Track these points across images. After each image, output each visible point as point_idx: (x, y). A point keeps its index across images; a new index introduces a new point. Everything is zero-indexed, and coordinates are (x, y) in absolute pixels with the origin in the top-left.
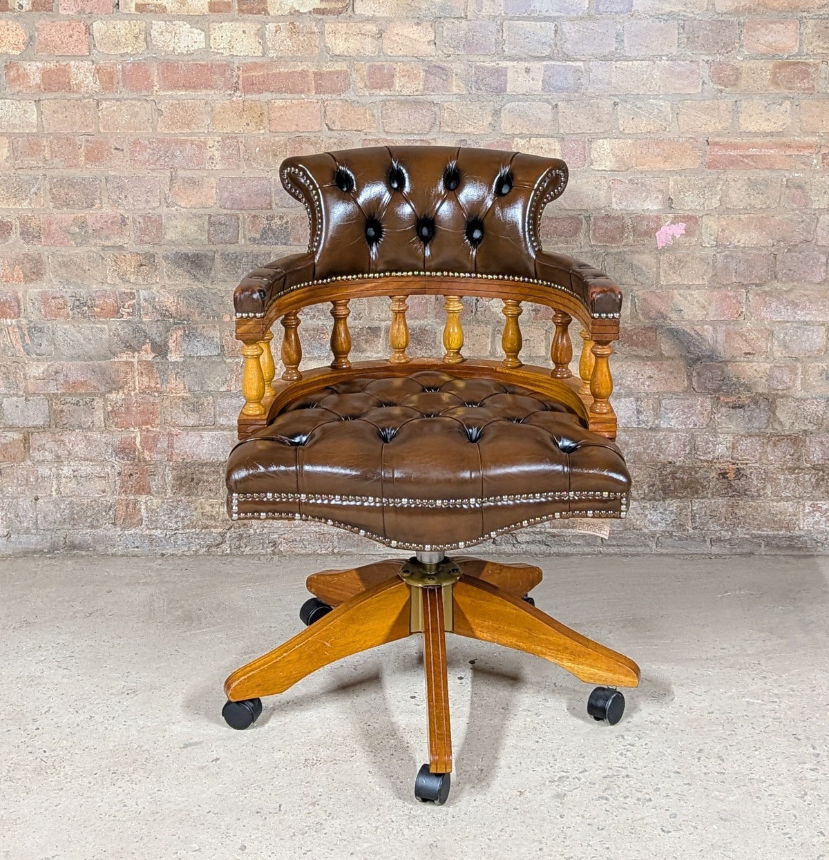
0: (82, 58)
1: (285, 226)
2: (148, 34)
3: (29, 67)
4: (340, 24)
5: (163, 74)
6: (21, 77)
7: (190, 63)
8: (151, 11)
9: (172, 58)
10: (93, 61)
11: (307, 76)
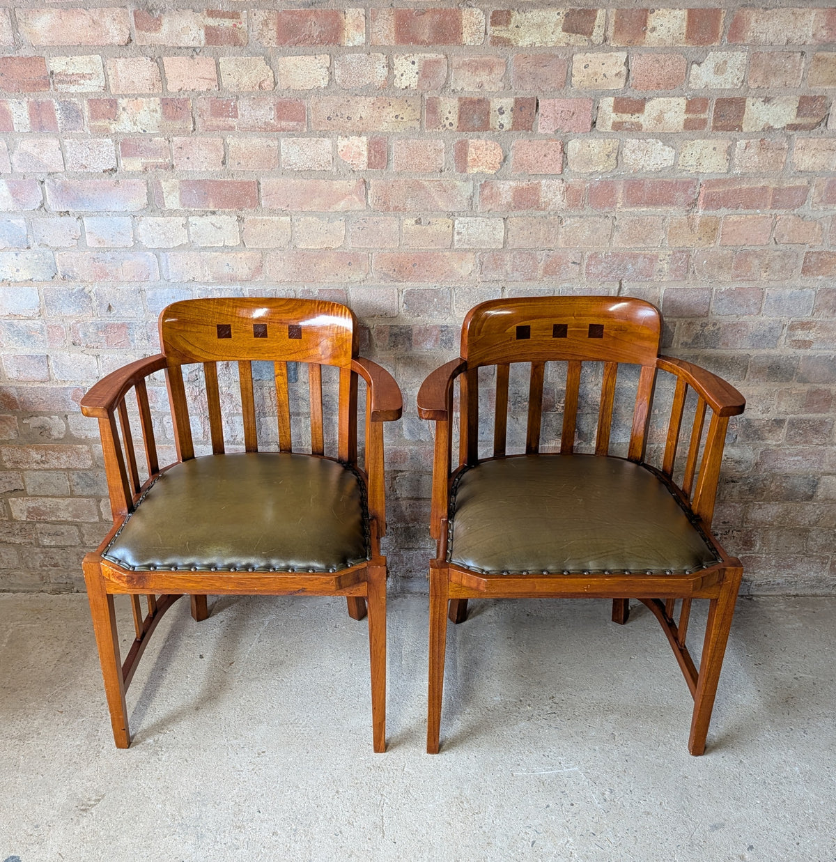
0: (553, 177)
1: (716, 332)
2: (619, 152)
3: (502, 186)
4: (811, 140)
5: (628, 191)
6: (494, 196)
7: (656, 180)
8: (627, 129)
9: (639, 176)
10: (563, 180)
11: (766, 192)
